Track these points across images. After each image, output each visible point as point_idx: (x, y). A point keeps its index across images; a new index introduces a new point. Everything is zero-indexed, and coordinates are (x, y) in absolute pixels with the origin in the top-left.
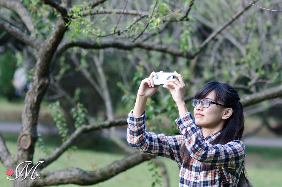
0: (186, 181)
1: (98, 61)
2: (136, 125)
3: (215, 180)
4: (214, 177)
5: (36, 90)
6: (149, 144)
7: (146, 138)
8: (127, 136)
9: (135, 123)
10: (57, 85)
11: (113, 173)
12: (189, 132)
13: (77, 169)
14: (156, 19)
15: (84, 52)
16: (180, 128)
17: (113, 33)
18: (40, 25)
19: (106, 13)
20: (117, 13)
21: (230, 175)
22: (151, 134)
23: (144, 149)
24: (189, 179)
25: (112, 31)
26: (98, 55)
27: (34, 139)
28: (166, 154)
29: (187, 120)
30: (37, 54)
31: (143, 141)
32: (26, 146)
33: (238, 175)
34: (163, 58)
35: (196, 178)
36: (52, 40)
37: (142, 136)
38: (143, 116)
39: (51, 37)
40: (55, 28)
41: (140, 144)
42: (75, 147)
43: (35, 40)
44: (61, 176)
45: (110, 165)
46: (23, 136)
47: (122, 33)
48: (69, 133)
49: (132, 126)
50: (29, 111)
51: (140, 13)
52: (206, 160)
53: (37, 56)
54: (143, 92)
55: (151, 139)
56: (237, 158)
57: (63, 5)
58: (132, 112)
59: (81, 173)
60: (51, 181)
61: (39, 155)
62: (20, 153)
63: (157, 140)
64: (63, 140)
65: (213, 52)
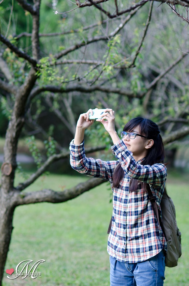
0: (119, 199)
1: (68, 103)
2: (77, 152)
3: (144, 197)
4: (143, 195)
5: (15, 127)
6: (88, 167)
7: (86, 162)
8: (70, 161)
9: (76, 150)
10: (35, 123)
11: (79, 193)
12: (124, 156)
13: (50, 190)
14: (108, 66)
15: (56, 95)
16: (115, 153)
17: (74, 79)
18: (16, 75)
19: (68, 63)
20: (78, 63)
21: (156, 191)
22: (90, 159)
23: (84, 172)
24: (121, 197)
25: (73, 78)
26: (67, 98)
27: (14, 167)
28: (102, 175)
29: (121, 146)
30: (14, 98)
31: (83, 165)
32: (8, 172)
33: (162, 191)
34: (120, 99)
35: (127, 196)
36: (26, 86)
37: (82, 161)
38: (82, 144)
39: (26, 84)
40: (28, 76)
41: (81, 167)
42: (48, 173)
43: (12, 87)
44: (37, 196)
45: (76, 187)
46: (5, 165)
47: (82, 79)
48: (43, 162)
49: (74, 152)
50: (10, 144)
51: (96, 62)
52: (140, 178)
53: (15, 100)
54: (81, 124)
55: (90, 163)
56: (162, 177)
57: (34, 58)
58: (73, 141)
59: (53, 193)
60: (29, 200)
61: (19, 179)
62: (3, 178)
63: (95, 164)
64: (38, 167)
65: (160, 93)
